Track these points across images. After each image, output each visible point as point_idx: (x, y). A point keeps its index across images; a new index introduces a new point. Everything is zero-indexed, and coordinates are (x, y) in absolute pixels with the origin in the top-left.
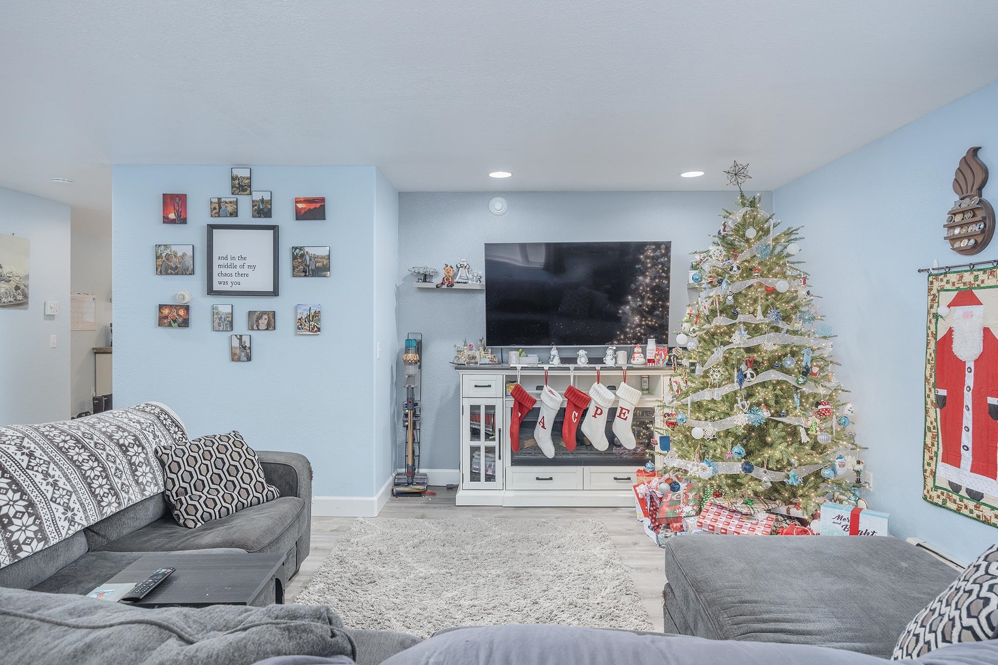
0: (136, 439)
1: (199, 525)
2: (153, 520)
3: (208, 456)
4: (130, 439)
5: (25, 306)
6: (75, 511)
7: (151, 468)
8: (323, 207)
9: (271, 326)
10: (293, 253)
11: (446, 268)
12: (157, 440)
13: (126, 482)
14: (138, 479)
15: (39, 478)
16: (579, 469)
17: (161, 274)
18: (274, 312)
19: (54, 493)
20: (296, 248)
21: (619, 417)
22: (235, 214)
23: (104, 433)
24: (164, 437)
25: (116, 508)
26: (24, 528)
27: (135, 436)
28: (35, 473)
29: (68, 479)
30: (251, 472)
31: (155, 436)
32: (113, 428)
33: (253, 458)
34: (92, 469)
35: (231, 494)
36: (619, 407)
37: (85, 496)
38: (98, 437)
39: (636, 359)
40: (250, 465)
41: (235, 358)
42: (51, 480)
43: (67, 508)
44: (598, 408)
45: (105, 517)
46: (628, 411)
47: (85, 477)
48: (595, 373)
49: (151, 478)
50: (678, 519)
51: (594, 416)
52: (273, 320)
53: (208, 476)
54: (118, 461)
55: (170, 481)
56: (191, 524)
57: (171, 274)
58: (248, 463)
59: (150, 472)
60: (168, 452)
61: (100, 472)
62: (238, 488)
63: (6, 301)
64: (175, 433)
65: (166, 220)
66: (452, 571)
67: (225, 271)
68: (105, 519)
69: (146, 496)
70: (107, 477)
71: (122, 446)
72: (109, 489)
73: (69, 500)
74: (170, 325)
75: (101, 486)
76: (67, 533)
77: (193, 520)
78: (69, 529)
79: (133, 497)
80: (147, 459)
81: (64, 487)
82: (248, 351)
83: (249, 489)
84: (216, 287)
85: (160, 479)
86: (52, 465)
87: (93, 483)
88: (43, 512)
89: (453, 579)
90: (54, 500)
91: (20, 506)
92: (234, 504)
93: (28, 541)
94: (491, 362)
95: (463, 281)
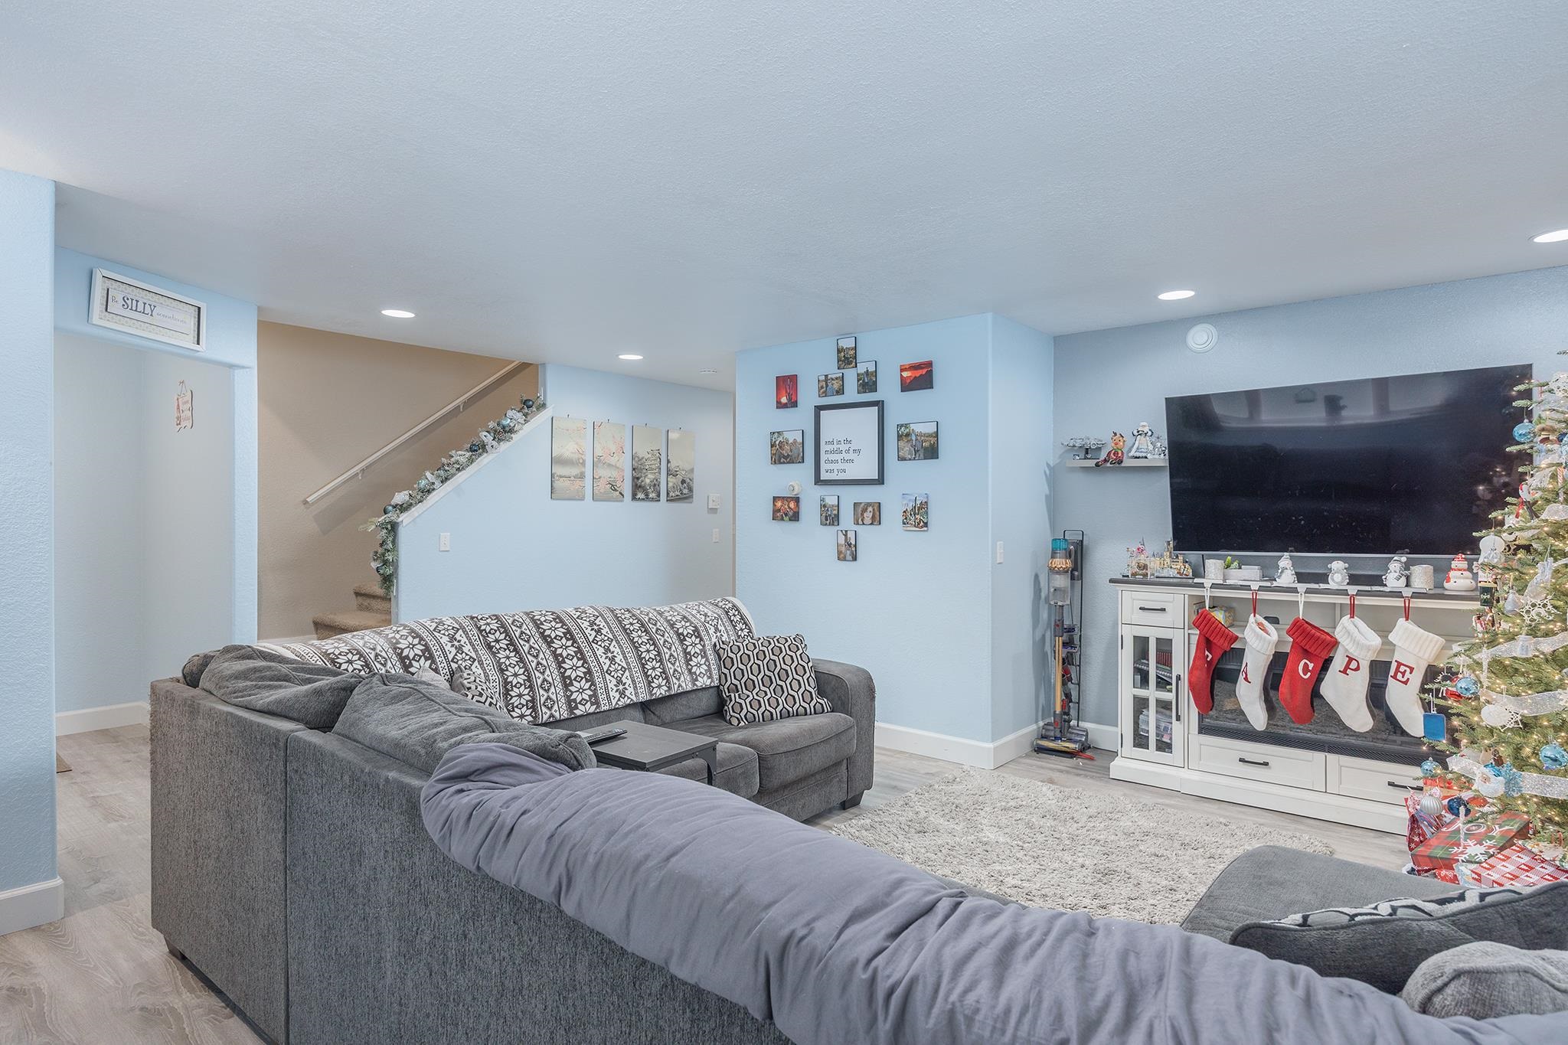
0: (696, 630)
1: (742, 724)
2: (708, 713)
3: (761, 657)
4: (690, 630)
5: (691, 500)
6: (626, 686)
7: (707, 660)
8: (930, 373)
9: (876, 520)
10: (898, 432)
11: (1115, 438)
12: (718, 634)
13: (679, 669)
14: (692, 669)
15: (600, 652)
16: (1319, 756)
17: (775, 463)
18: (880, 503)
19: (610, 666)
20: (902, 426)
21: (1395, 677)
22: (840, 391)
23: (668, 621)
24: (727, 632)
25: (665, 691)
26: (581, 690)
27: (695, 627)
28: (598, 647)
29: (625, 657)
30: (800, 678)
31: (717, 630)
32: (679, 617)
33: (805, 665)
34: (648, 651)
35: (777, 699)
36: (1394, 662)
37: (637, 675)
38: (662, 624)
39: (1452, 581)
40: (800, 670)
41: (841, 557)
42: (610, 655)
43: (619, 682)
44: (1351, 660)
45: (654, 697)
46: (1412, 670)
47: (640, 658)
48: (1346, 600)
49: (705, 670)
50: (1449, 863)
51: (1344, 672)
52: (878, 513)
53: (760, 677)
54: (673, 648)
55: (723, 676)
56: (735, 722)
57: (784, 463)
58: (800, 668)
59: (705, 663)
60: (725, 646)
61: (655, 656)
62: (786, 694)
63: (673, 495)
64: (742, 630)
65: (780, 405)
66: (1026, 845)
67: (832, 457)
68: (654, 699)
69: (697, 686)
70: (661, 661)
71: (679, 635)
72: (661, 673)
73: (622, 675)
74: (782, 519)
75: (654, 668)
76: (617, 703)
77: (737, 718)
78: (619, 700)
79: (683, 685)
80: (704, 650)
81: (620, 663)
82: (854, 549)
83: (796, 697)
84: (824, 476)
85: (715, 673)
86: (614, 643)
87: (647, 664)
88: (598, 680)
89: (1020, 855)
90: (609, 672)
91: (580, 672)
92: (778, 710)
93: (583, 702)
94: (1179, 576)
95: (1141, 455)
